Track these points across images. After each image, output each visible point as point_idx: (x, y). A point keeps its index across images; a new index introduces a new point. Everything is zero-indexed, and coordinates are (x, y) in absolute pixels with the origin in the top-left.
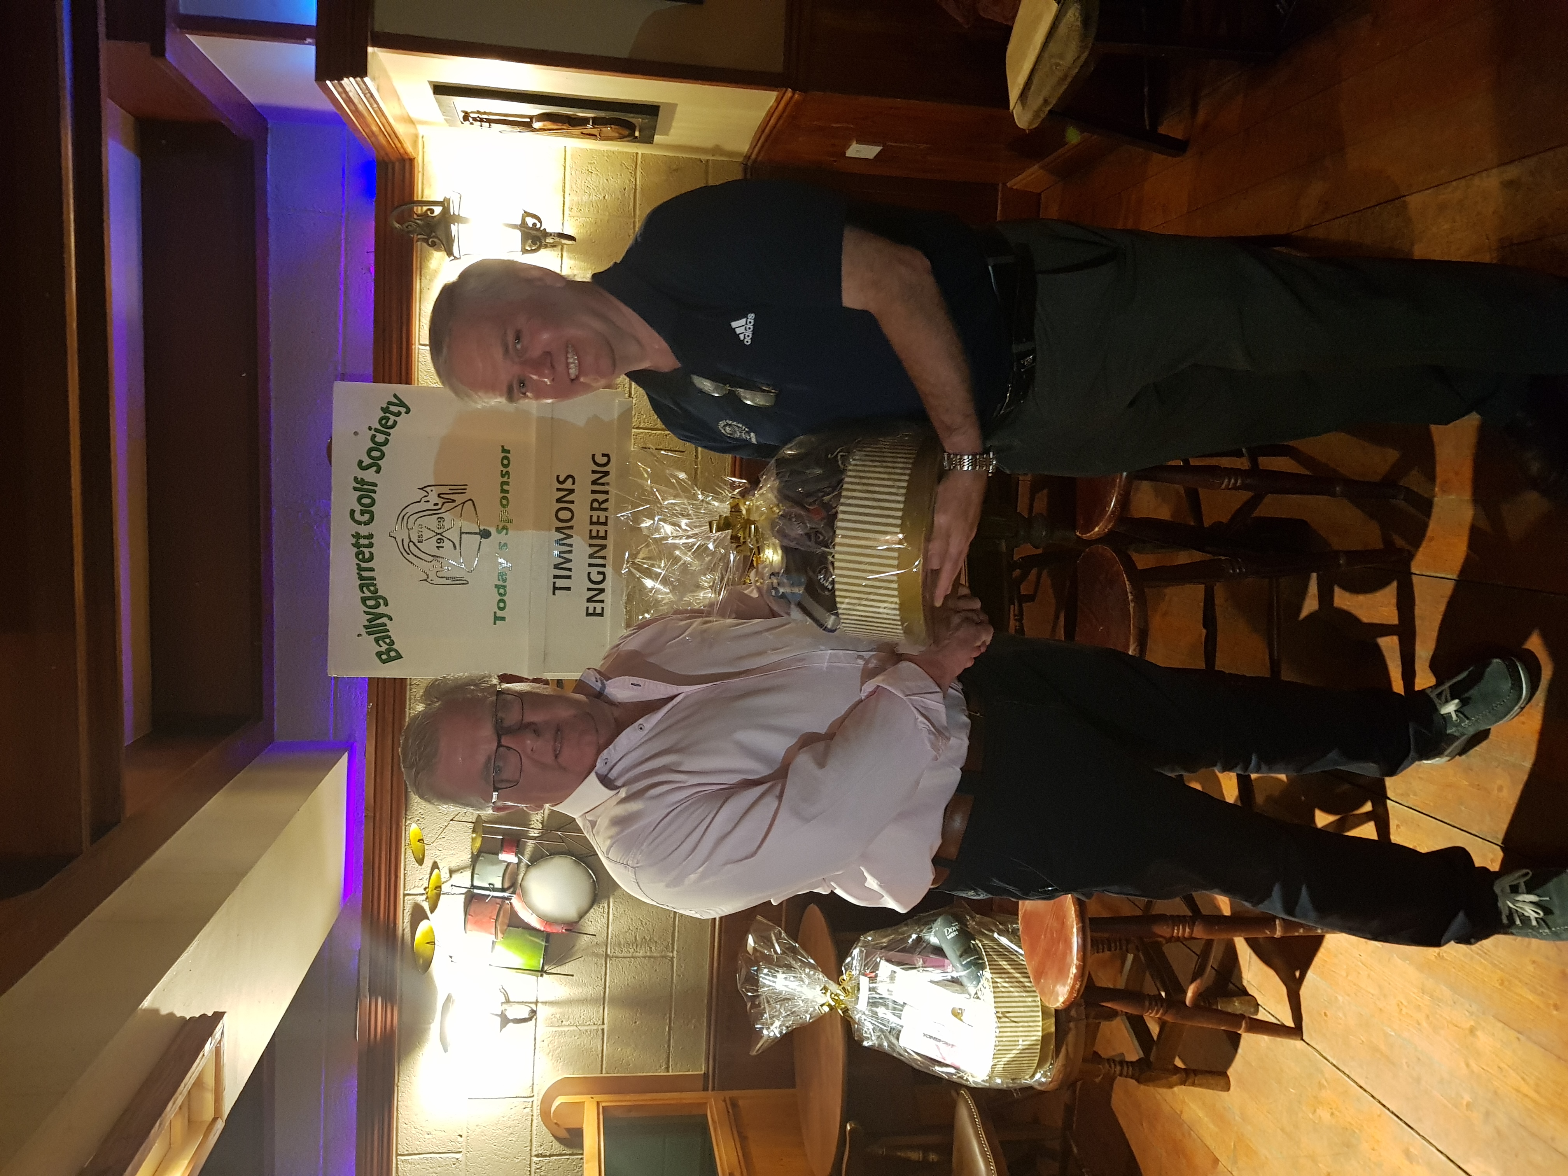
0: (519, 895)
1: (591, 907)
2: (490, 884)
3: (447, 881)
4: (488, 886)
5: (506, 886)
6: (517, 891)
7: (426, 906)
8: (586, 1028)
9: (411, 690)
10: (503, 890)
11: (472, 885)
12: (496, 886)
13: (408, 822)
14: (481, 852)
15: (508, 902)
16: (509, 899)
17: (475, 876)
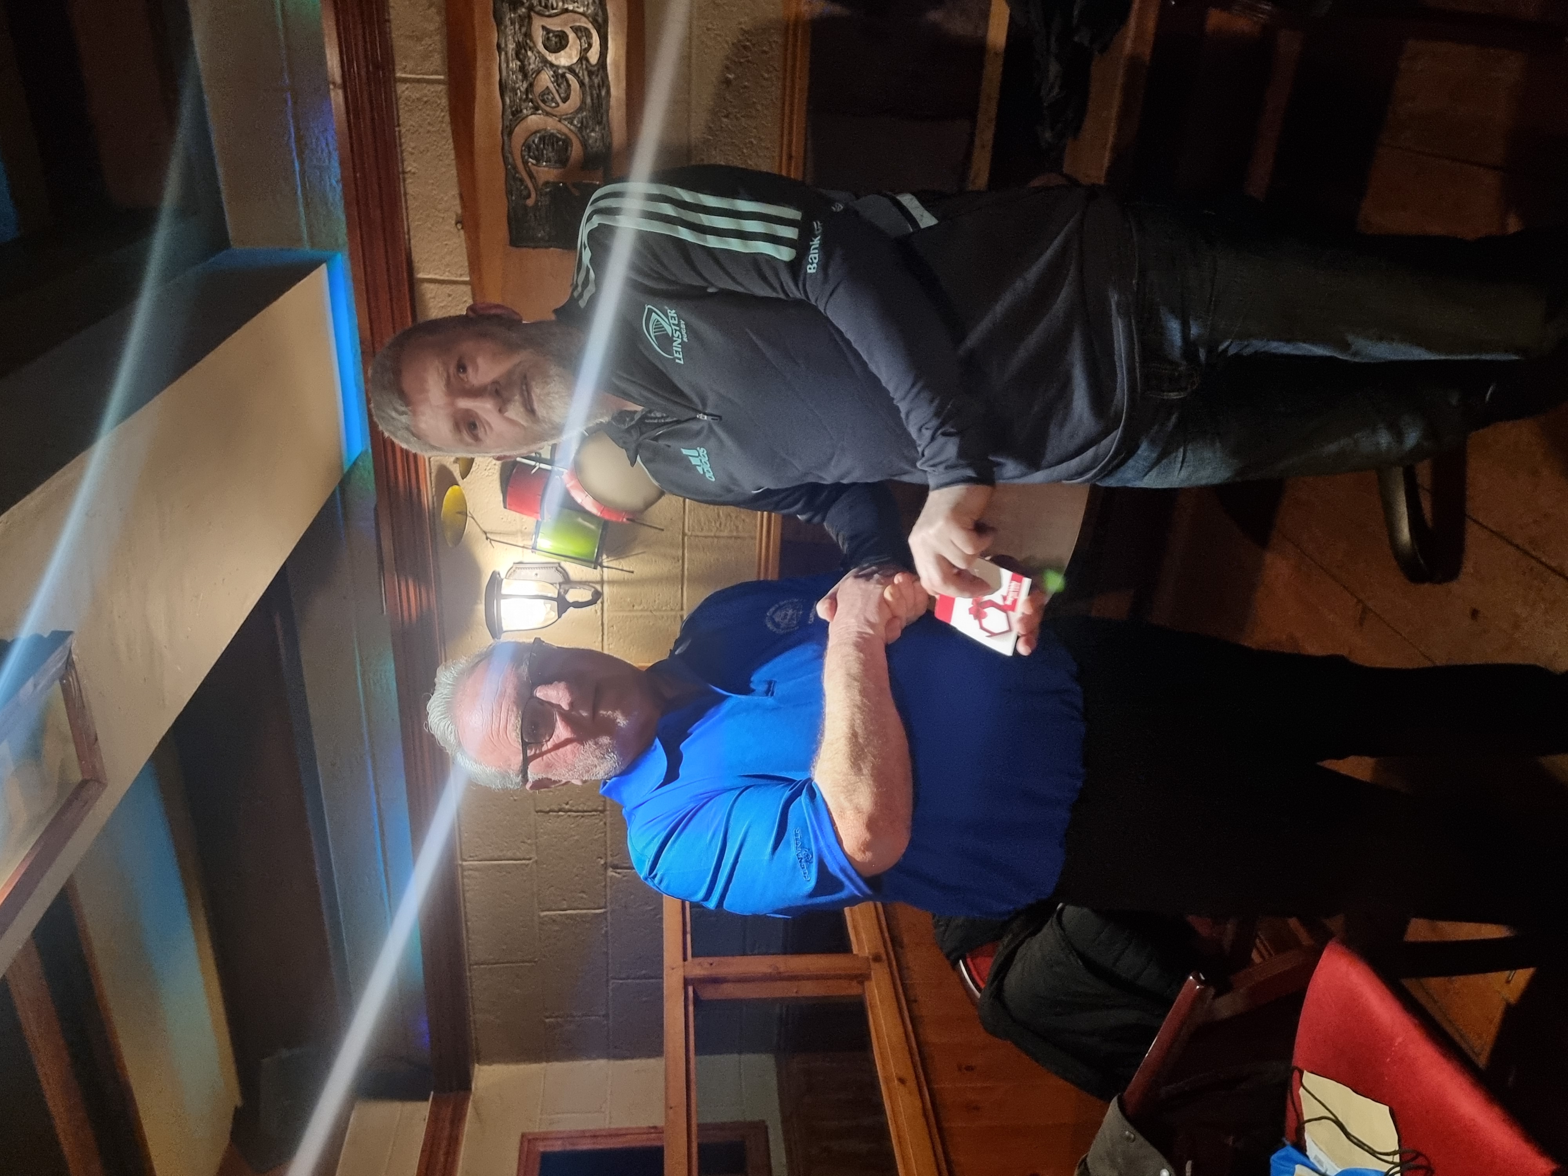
7: (456, 470)
8: (662, 613)
9: (404, 180)
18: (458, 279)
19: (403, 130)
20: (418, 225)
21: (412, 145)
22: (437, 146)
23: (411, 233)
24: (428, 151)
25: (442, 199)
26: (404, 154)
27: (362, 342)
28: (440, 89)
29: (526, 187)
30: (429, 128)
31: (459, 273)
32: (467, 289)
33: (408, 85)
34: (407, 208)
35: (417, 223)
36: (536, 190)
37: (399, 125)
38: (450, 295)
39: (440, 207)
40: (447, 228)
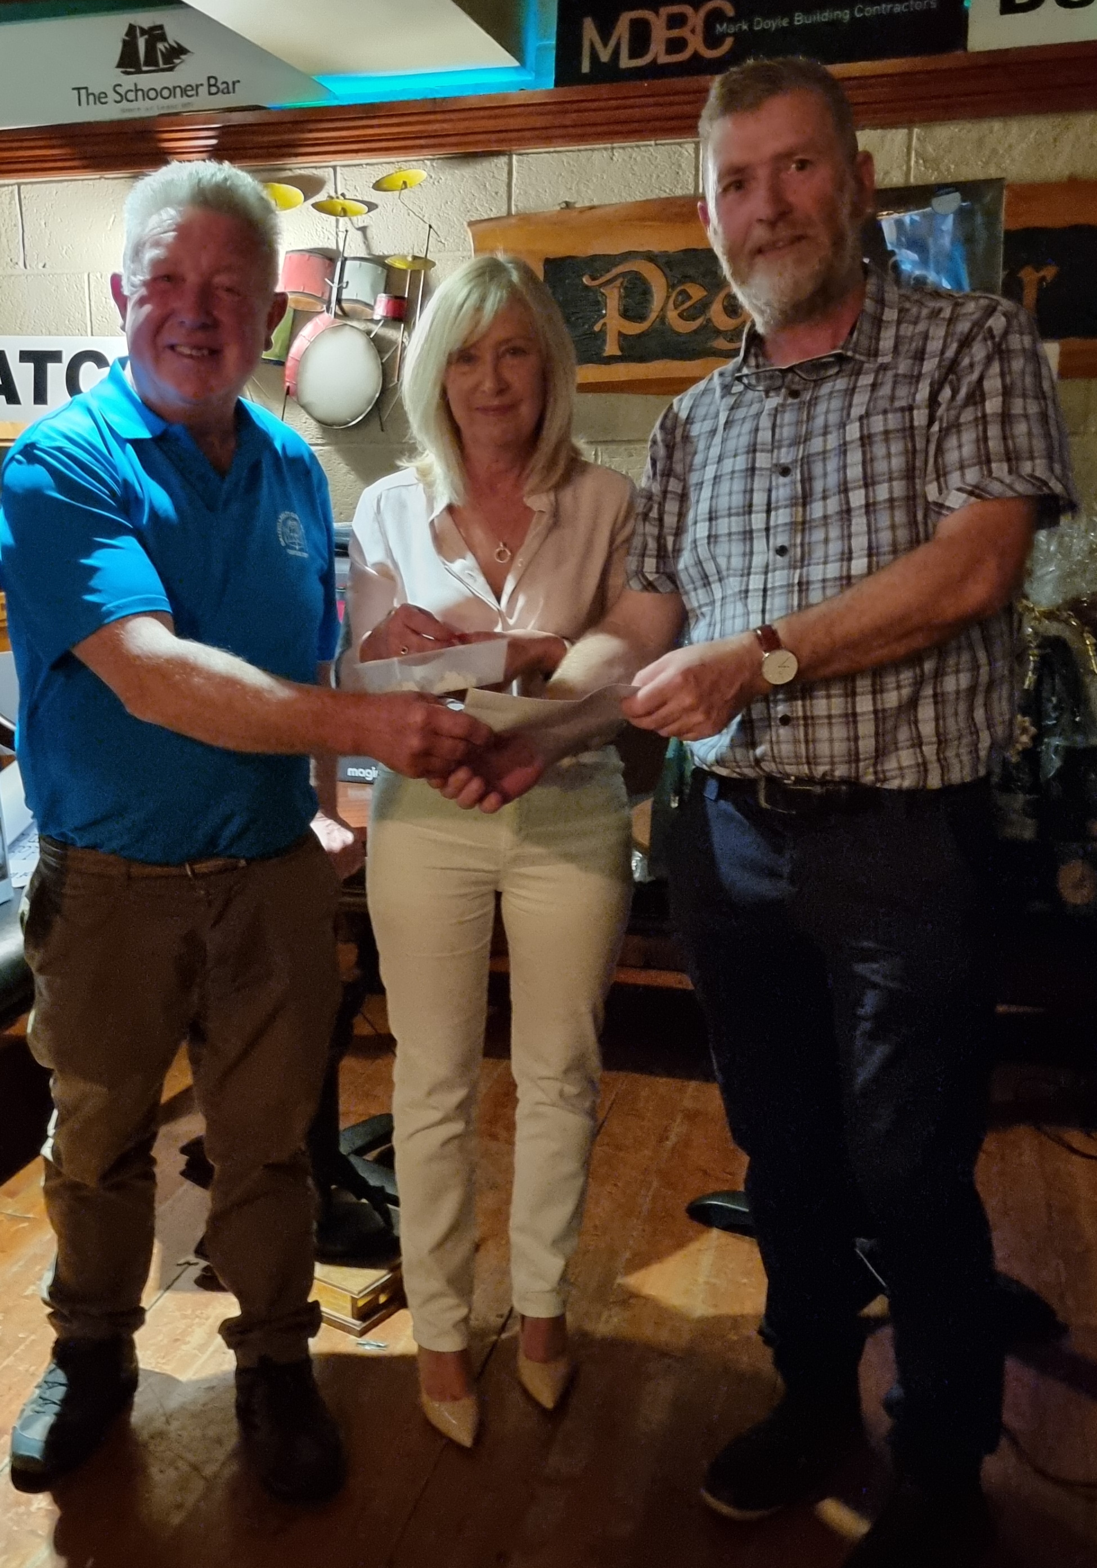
0: (333, 323)
1: (319, 421)
2: (347, 283)
3: (352, 223)
4: (345, 280)
5: (345, 305)
6: (338, 320)
7: (321, 197)
9: (606, 149)
10: (339, 301)
11: (346, 259)
12: (344, 291)
13: (428, 163)
14: (389, 269)
15: (325, 306)
16: (328, 309)
17: (358, 262)
18: (513, 203)
19: (650, 148)
20: (563, 162)
21: (639, 159)
22: (637, 184)
23: (555, 155)
24: (633, 174)
25: (588, 187)
26: (630, 150)
27: (444, 99)
28: (690, 188)
29: (601, 276)
30: (654, 176)
31: (520, 205)
32: (503, 212)
33: (693, 155)
34: (579, 151)
35: (565, 161)
36: (601, 285)
37: (656, 145)
38: (496, 193)
39: (582, 186)
40: (562, 193)
